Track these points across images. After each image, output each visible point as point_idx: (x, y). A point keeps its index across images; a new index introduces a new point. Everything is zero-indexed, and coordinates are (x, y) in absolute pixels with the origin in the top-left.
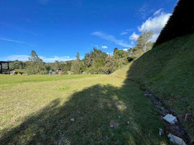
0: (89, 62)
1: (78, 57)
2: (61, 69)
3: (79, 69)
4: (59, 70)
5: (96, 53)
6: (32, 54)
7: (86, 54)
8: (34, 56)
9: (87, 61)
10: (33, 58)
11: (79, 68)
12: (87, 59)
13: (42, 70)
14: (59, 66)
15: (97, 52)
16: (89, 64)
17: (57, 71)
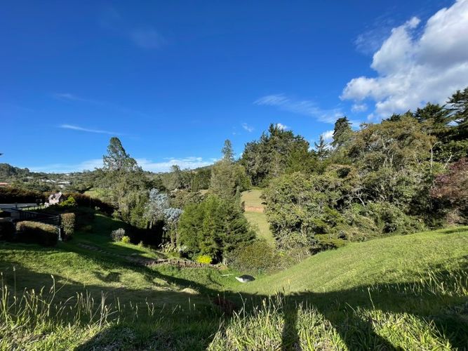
0: (257, 166)
1: (228, 152)
2: (185, 185)
3: (233, 184)
4: (179, 188)
5: (276, 138)
6: (112, 147)
7: (248, 144)
8: (116, 152)
9: (251, 163)
10: (113, 157)
11: (232, 181)
12: (251, 157)
13: (135, 188)
14: (182, 179)
15: (281, 138)
16: (258, 169)
17: (176, 190)
